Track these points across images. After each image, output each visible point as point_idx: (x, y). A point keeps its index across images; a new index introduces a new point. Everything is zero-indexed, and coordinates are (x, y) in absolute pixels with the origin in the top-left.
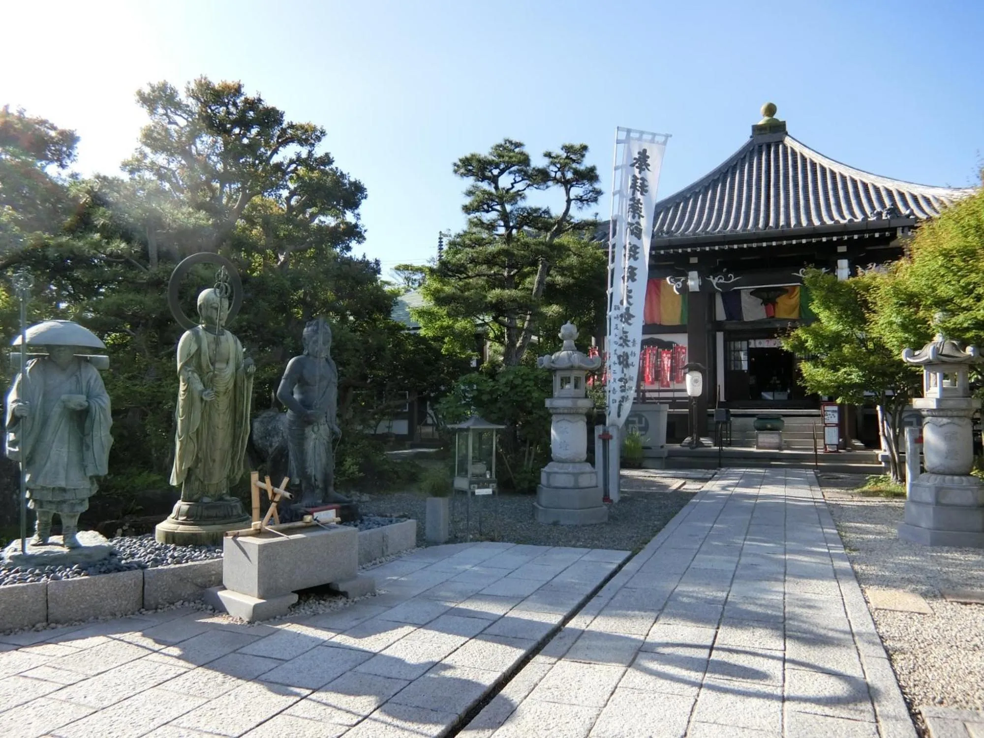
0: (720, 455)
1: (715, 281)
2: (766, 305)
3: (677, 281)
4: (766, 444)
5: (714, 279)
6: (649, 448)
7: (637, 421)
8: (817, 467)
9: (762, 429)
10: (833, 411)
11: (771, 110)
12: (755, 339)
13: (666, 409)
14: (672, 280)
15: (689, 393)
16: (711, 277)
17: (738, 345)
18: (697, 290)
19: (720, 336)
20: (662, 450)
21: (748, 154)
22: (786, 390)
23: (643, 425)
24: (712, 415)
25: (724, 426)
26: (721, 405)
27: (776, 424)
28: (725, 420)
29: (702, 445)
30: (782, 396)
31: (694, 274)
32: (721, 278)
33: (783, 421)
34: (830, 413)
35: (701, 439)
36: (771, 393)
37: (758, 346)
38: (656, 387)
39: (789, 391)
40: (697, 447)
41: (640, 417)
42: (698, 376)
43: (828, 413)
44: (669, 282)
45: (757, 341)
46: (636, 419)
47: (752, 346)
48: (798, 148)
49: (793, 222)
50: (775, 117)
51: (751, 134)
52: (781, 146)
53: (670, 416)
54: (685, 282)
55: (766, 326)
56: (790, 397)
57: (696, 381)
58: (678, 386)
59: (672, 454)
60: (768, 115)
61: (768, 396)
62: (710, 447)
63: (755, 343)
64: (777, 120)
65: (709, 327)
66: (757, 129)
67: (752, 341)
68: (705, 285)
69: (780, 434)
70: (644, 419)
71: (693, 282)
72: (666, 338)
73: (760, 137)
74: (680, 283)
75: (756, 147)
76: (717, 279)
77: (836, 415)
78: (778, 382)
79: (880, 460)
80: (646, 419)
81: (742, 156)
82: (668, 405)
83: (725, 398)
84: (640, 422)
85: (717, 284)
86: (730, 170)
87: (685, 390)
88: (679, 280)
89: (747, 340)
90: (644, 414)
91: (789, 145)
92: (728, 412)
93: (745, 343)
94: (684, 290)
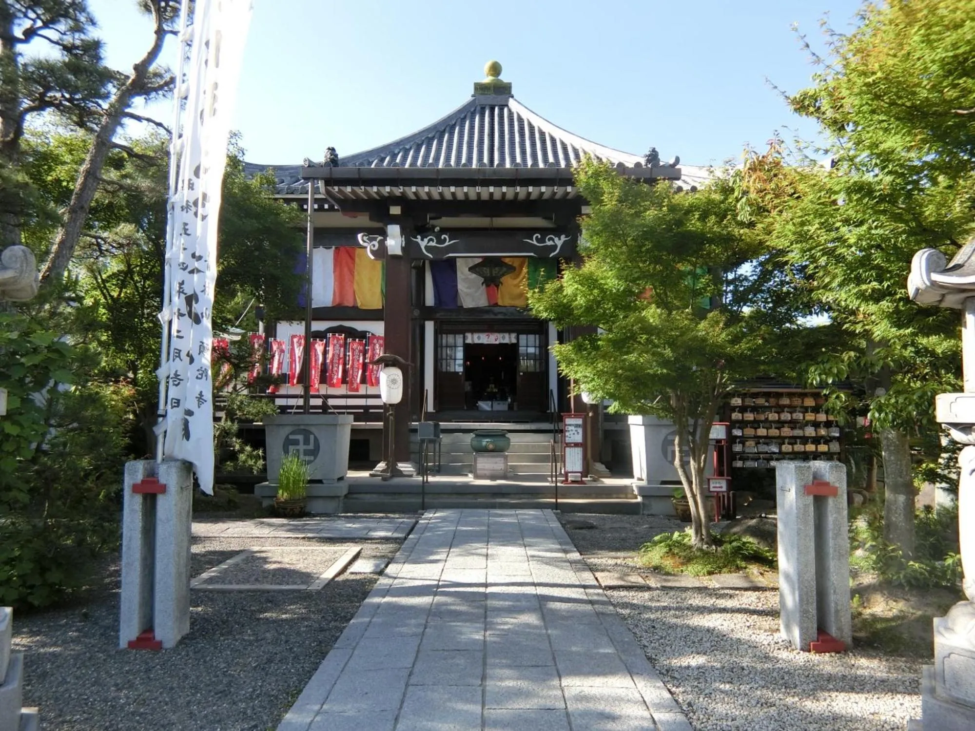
0: (424, 490)
1: (423, 244)
2: (488, 286)
3: (371, 240)
4: (486, 472)
5: (422, 240)
6: (320, 481)
7: (301, 442)
8: (556, 506)
9: (482, 451)
10: (577, 426)
11: (496, 69)
12: (473, 332)
13: (349, 422)
14: (365, 238)
15: (385, 399)
16: (419, 237)
17: (450, 339)
18: (399, 252)
19: (430, 326)
20: (341, 484)
21: (469, 114)
22: (506, 400)
23: (311, 447)
24: (415, 431)
25: (431, 446)
26: (429, 416)
27: (500, 443)
28: (432, 437)
29: (400, 474)
30: (501, 407)
31: (394, 230)
32: (431, 240)
33: (509, 439)
34: (572, 428)
35: (400, 465)
36: (490, 403)
37: (476, 341)
38: (343, 390)
39: (509, 400)
40: (392, 476)
41: (307, 433)
42: (396, 373)
43: (570, 428)
44: (361, 242)
45: (476, 336)
46: (300, 437)
47: (469, 341)
48: (526, 115)
49: (530, 162)
50: (500, 78)
51: (473, 93)
52: (506, 110)
53: (354, 431)
54: (382, 243)
55: (486, 317)
56: (510, 407)
57: (394, 381)
58: (371, 391)
59: (356, 489)
60: (492, 75)
61: (485, 405)
62: (411, 476)
63: (472, 338)
64: (501, 81)
65: (417, 313)
66: (480, 88)
67: (469, 335)
68: (409, 247)
69: (506, 457)
70: (312, 437)
71: (394, 242)
72: (359, 326)
73: (482, 97)
74: (376, 243)
75: (478, 108)
76: (426, 240)
77: (580, 430)
78: (495, 390)
79: (636, 492)
80: (315, 438)
81: (462, 116)
82: (352, 417)
83: (435, 408)
84: (307, 442)
85: (426, 247)
86: (448, 129)
87: (378, 396)
88: (375, 239)
89: (463, 332)
90: (313, 429)
91: (514, 110)
92: (436, 426)
93: (459, 340)
94: (381, 253)
